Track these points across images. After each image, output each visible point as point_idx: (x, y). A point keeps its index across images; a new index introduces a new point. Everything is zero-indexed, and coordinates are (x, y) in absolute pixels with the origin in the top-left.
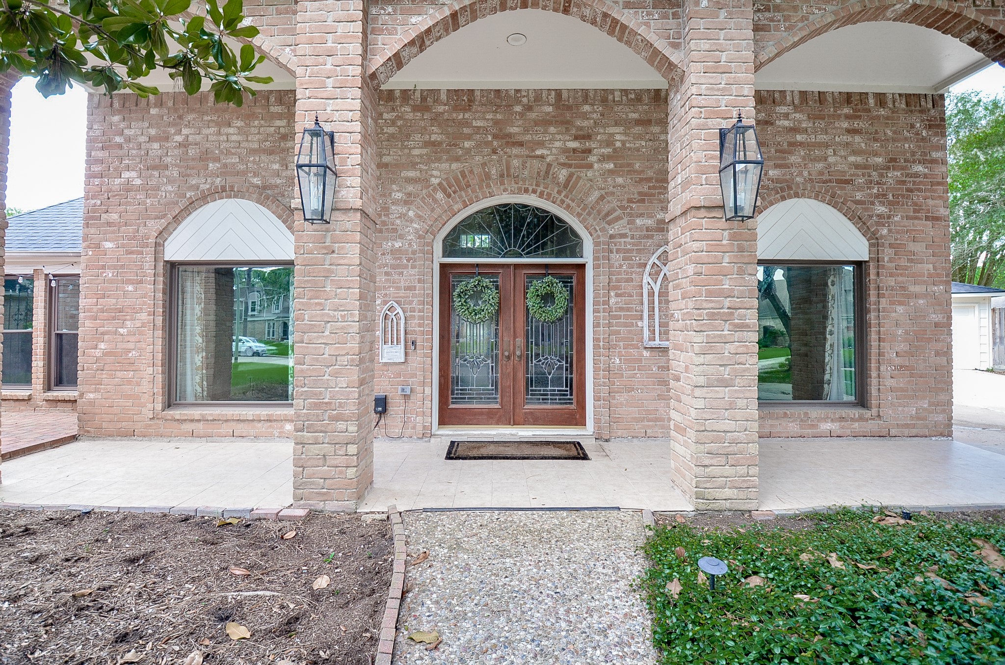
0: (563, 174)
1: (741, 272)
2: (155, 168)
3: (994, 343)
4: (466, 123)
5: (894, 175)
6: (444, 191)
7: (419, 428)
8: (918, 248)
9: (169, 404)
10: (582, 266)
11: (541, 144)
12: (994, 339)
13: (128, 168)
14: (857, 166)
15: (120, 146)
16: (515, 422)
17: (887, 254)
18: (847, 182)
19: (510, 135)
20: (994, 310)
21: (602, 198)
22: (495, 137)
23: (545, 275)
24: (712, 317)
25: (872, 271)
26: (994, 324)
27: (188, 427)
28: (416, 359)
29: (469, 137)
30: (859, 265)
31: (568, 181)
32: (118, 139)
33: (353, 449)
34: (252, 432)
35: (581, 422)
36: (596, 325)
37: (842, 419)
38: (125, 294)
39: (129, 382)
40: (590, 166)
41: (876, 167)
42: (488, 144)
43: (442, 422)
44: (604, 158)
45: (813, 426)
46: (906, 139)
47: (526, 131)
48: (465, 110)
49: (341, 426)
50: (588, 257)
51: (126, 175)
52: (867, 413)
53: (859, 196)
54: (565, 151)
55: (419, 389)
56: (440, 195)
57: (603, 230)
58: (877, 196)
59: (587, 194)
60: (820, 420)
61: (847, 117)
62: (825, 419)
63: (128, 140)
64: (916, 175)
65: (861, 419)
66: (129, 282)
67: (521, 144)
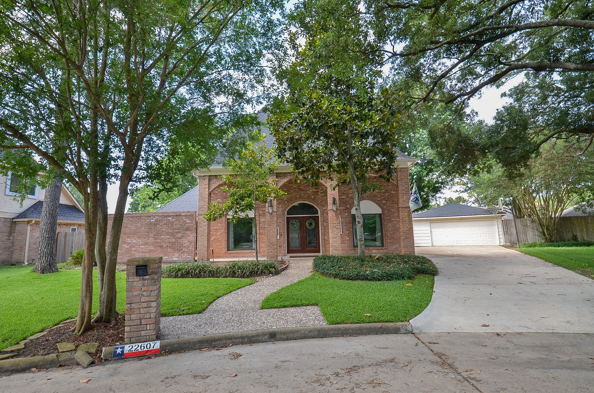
0: (313, 197)
1: (337, 220)
2: (224, 198)
3: (504, 234)
4: (292, 187)
5: (387, 194)
6: (287, 201)
7: (283, 253)
8: (394, 210)
9: (228, 250)
10: (318, 216)
11: (308, 190)
12: (504, 232)
13: (218, 198)
14: (378, 192)
15: (217, 193)
16: (304, 253)
17: (386, 212)
18: (376, 196)
19: (301, 189)
20: (502, 221)
21: (321, 201)
22: (298, 189)
23: (310, 219)
24: (333, 227)
25: (382, 216)
26: (503, 227)
27: (232, 255)
28: (282, 238)
29: (292, 190)
30: (380, 214)
31: (314, 198)
32: (216, 192)
33: (276, 250)
34: (247, 255)
35: (320, 252)
36: (321, 230)
37: (378, 249)
38: (219, 226)
39: (219, 245)
40: (319, 195)
41: (383, 192)
42: (296, 191)
43: (288, 253)
44: (322, 193)
45: (371, 251)
46: (390, 186)
47: (304, 188)
48: (291, 184)
49: (274, 246)
50: (319, 215)
51: (218, 200)
52: (383, 248)
53: (379, 199)
54: (313, 192)
55: (283, 245)
56: (286, 202)
57: (322, 209)
58: (383, 199)
59: (318, 201)
60: (373, 250)
61: (375, 182)
62: (374, 249)
63: (218, 192)
64: (392, 194)
65: (382, 249)
66: (219, 223)
67: (303, 191)
